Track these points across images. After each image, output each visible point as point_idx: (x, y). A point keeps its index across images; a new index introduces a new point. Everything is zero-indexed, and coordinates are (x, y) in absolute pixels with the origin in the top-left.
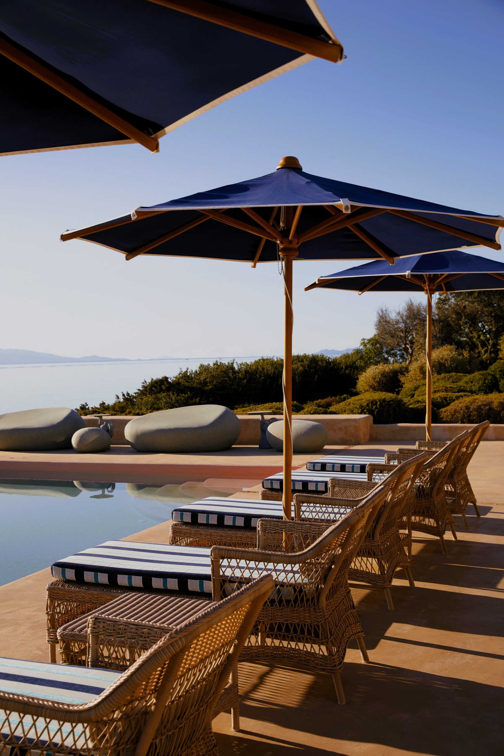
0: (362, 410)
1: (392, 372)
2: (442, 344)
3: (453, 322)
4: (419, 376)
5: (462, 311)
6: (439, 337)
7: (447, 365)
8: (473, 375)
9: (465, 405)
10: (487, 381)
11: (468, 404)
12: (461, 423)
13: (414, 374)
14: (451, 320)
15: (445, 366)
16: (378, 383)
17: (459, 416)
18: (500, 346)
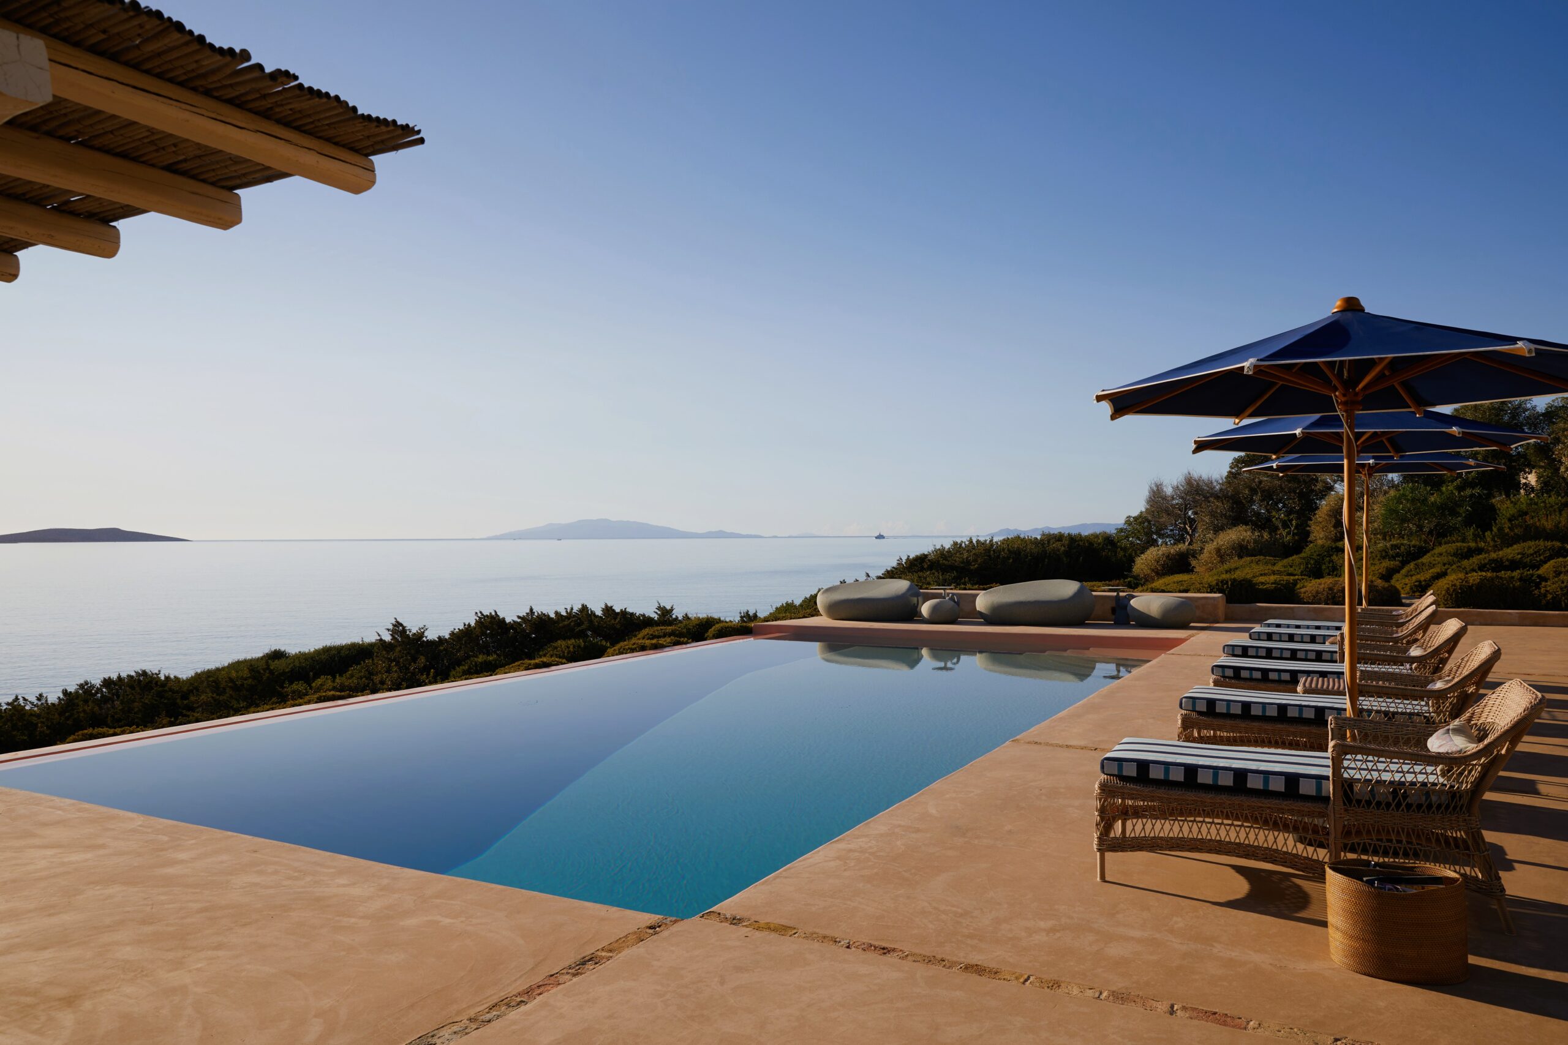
0: (1211, 590)
1: (1178, 555)
2: (1235, 525)
3: (1245, 498)
4: (1215, 560)
5: (1258, 487)
6: (1230, 516)
7: (1249, 547)
8: (1291, 558)
9: (1327, 586)
10: (1309, 566)
11: (1331, 585)
12: (1325, 605)
13: (1209, 557)
14: (1243, 496)
15: (1248, 548)
16: (1163, 566)
17: (1323, 597)
18: (1310, 527)
